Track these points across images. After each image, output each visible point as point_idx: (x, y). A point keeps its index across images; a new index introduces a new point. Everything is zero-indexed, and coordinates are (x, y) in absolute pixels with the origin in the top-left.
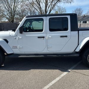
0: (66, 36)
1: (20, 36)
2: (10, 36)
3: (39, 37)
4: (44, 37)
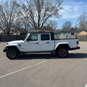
0: (49, 43)
2: (22, 43)
3: (36, 43)
4: (38, 43)
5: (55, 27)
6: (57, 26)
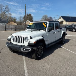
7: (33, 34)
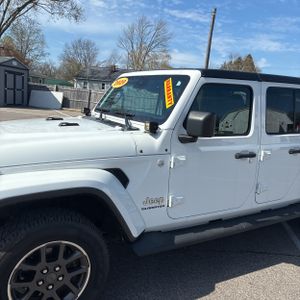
1: (179, 155)
5: (36, 52)
6: (46, 50)
7: (34, 139)
